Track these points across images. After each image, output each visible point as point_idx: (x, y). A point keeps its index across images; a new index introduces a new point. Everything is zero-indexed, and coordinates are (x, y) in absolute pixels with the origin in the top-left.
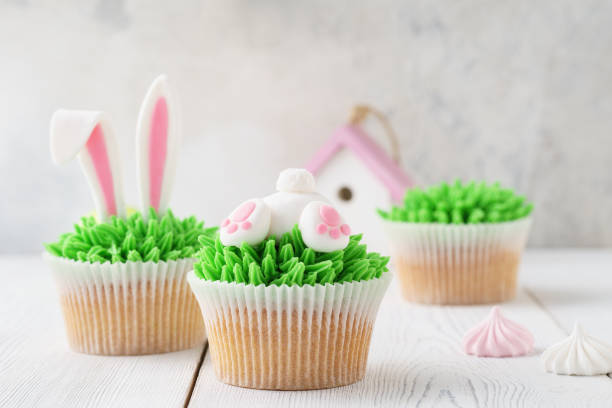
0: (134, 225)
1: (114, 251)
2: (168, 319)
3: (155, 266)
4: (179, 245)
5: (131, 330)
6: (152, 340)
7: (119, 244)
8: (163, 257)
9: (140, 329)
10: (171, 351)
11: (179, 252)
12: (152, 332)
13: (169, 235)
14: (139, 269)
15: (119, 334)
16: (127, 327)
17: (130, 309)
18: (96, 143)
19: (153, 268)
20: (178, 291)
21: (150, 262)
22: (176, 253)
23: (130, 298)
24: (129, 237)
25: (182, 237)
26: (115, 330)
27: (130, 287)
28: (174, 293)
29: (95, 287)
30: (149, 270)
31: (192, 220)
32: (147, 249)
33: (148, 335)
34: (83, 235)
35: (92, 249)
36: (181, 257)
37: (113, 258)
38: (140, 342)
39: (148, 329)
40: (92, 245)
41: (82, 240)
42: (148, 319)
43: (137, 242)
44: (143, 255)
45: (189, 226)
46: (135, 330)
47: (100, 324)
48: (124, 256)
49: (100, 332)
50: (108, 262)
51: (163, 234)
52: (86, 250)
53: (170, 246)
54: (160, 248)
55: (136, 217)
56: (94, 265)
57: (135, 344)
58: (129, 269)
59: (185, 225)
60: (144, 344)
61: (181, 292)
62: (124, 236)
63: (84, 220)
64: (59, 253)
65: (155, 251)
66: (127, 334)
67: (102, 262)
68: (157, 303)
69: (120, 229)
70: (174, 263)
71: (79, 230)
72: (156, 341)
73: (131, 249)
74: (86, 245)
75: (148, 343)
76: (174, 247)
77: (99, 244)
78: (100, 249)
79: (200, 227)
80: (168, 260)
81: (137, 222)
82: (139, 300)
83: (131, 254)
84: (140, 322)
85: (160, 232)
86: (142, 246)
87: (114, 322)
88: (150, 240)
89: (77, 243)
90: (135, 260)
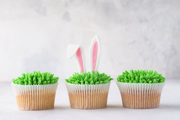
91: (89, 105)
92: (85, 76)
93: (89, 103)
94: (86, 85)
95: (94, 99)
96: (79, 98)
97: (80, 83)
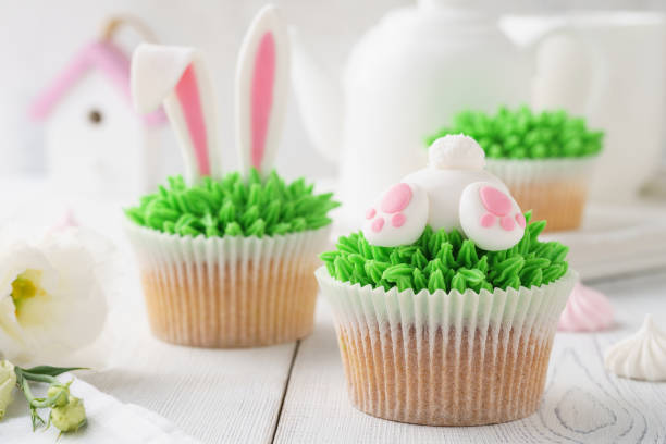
0: (232, 190)
1: (209, 222)
2: (272, 304)
3: (259, 242)
4: (288, 216)
5: (228, 317)
6: (253, 330)
7: (215, 213)
8: (268, 231)
9: (239, 316)
10: (275, 342)
11: (288, 226)
12: (253, 321)
13: (275, 204)
14: (240, 246)
15: (213, 322)
16: (223, 315)
17: (227, 292)
18: (188, 87)
19: (256, 245)
20: (285, 271)
21: (253, 238)
22: (284, 226)
23: (227, 280)
24: (228, 206)
25: (290, 206)
26: (208, 318)
27: (227, 267)
28: (280, 275)
29: (184, 266)
30: (252, 247)
31: (301, 183)
32: (249, 220)
33: (248, 324)
34: (170, 200)
35: (183, 218)
36: (290, 231)
37: (209, 231)
38: (239, 333)
39: (248, 318)
40: (180, 212)
41: (168, 206)
42: (249, 306)
43: (237, 212)
44: (245, 228)
45: (298, 190)
46: (233, 319)
47: (189, 310)
48: (221, 229)
49: (190, 319)
50: (201, 237)
51: (268, 202)
52: (174, 220)
53: (277, 217)
54: (264, 219)
55: (234, 179)
56: (185, 238)
57: (233, 335)
58: (227, 246)
59: (293, 189)
60: (243, 335)
61: (289, 273)
62: (220, 204)
63: (171, 181)
64: (142, 221)
65: (259, 224)
66: (223, 322)
67: (195, 236)
68: (260, 287)
69: (214, 194)
70: (282, 239)
71: (165, 193)
72: (258, 332)
73: (230, 221)
74: (173, 213)
75: (248, 335)
76: (282, 218)
77: (190, 211)
78: (191, 218)
79: (310, 191)
80: (275, 235)
81: (236, 186)
82: (239, 283)
83: (231, 227)
84: (239, 308)
85: (265, 200)
86: (242, 217)
87: (208, 308)
88: (253, 210)
89: (164, 211)
90: (235, 234)
91: (244, 327)
92: (222, 196)
93: (243, 321)
94: (233, 240)
95: (263, 300)
96: (197, 297)
97: (200, 229)
